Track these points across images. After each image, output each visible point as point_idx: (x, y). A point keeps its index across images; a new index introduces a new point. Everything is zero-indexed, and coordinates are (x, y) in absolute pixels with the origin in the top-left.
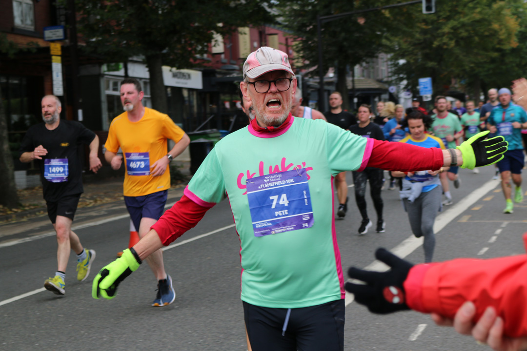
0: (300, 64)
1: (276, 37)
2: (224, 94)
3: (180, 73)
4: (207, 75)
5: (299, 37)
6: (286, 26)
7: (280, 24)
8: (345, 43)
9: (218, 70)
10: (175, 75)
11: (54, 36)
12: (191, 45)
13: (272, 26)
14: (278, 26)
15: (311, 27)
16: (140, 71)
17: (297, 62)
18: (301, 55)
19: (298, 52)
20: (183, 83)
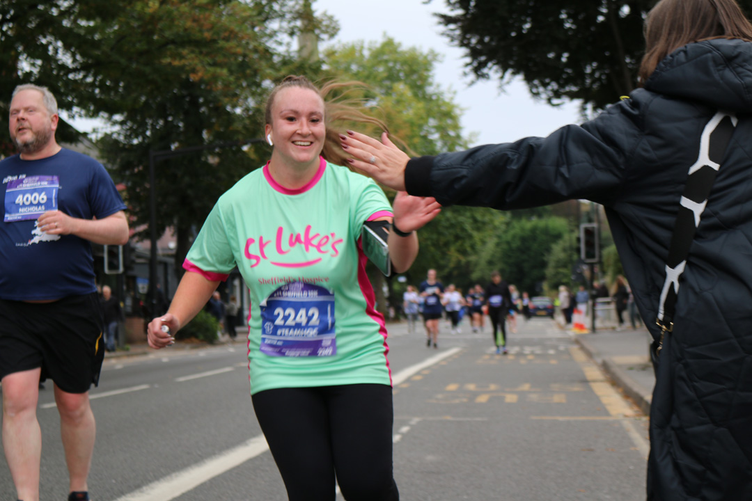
8: (190, 192)
15: (141, 168)
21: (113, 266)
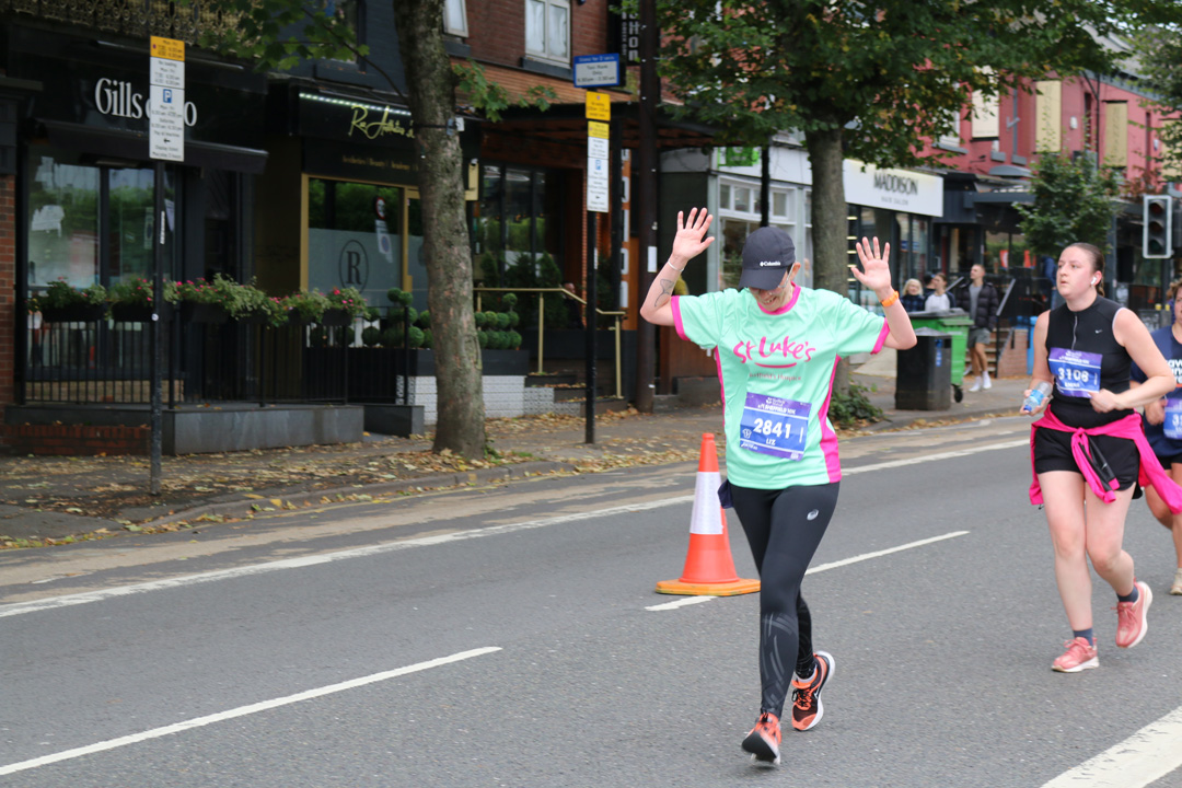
0: (1172, 173)
1: (1123, 106)
2: (995, 231)
3: (893, 178)
4: (956, 185)
5: (1174, 111)
6: (1148, 84)
7: (1133, 78)
9: (979, 176)
10: (879, 183)
11: (597, 76)
12: (912, 114)
13: (1117, 80)
14: (1128, 82)
16: (791, 167)
17: (1166, 167)
18: (1178, 151)
19: (1169, 143)
20: (897, 202)
21: (1155, 248)
